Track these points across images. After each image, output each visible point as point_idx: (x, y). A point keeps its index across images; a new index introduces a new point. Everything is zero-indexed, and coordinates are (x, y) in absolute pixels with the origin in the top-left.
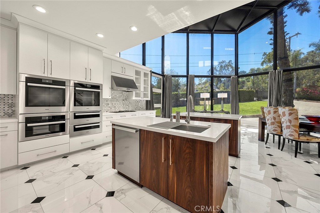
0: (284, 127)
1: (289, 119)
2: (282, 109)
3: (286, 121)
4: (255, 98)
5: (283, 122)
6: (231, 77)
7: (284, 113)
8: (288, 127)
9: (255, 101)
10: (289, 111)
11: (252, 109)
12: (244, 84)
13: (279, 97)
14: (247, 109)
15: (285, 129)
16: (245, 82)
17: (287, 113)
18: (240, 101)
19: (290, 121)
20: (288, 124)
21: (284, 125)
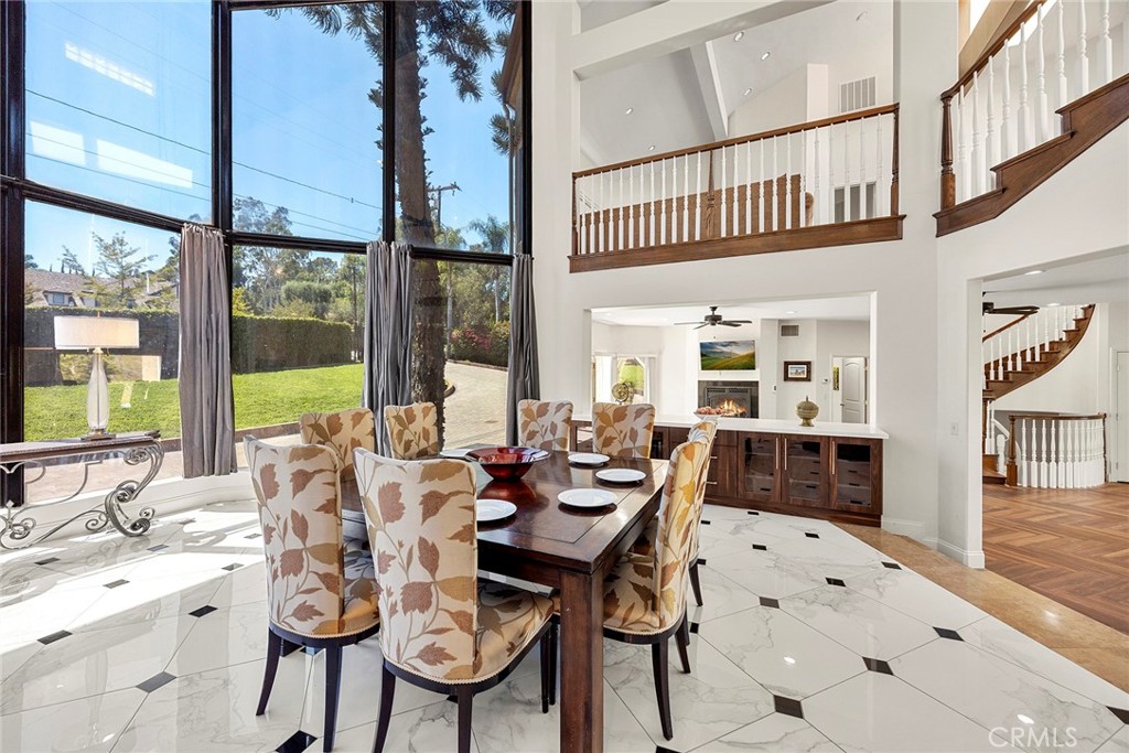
0: (390, 594)
1: (422, 541)
2: (378, 464)
3: (405, 552)
4: (353, 353)
5: (386, 559)
6: (184, 231)
7: (391, 493)
8: (418, 598)
9: (354, 362)
10: (422, 481)
11: (337, 391)
12: (326, 301)
13: (400, 354)
14: (324, 393)
15: (399, 607)
16: (330, 296)
17: (411, 498)
18: (237, 368)
19: (430, 556)
20: (419, 574)
21: (392, 581)
